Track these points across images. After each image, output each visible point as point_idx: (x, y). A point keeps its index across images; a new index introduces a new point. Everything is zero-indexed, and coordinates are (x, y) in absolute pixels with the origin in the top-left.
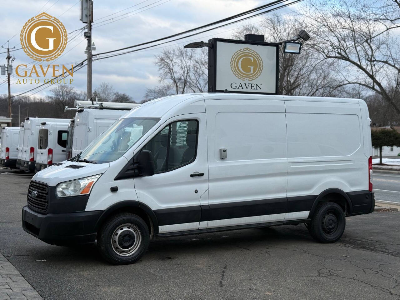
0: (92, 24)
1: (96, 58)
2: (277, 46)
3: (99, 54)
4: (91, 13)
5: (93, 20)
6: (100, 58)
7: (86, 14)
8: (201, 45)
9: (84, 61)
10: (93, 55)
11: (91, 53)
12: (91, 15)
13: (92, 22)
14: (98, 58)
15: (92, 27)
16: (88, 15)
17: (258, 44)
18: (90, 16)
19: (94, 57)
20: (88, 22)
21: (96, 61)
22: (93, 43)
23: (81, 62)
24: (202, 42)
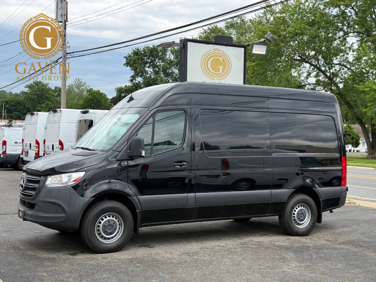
0: (67, 23)
1: (70, 56)
2: (245, 47)
3: (73, 53)
4: (66, 13)
5: (68, 20)
6: (74, 56)
7: (61, 14)
8: (172, 45)
9: (58, 59)
10: (67, 53)
11: (66, 51)
12: (66, 15)
13: (67, 21)
14: (72, 56)
15: (67, 26)
16: (63, 15)
17: (227, 45)
18: (64, 15)
19: (68, 54)
20: (63, 21)
21: (71, 58)
22: (68, 41)
23: (56, 59)
24: (174, 42)
